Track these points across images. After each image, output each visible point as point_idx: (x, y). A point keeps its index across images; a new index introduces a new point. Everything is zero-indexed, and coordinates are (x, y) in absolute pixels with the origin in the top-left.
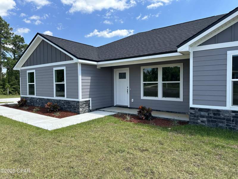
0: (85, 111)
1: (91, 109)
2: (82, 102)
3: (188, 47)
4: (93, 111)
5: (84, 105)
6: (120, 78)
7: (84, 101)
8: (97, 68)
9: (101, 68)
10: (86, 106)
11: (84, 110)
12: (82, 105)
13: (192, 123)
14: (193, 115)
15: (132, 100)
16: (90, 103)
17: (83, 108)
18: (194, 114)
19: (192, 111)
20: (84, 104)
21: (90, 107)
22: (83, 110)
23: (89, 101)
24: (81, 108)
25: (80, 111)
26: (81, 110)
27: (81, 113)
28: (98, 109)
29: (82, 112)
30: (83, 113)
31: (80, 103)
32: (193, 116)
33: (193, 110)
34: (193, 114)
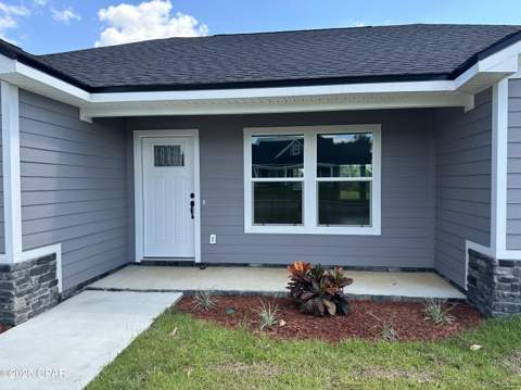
0: (40, 303)
1: (60, 291)
2: (25, 265)
3: (517, 57)
4: (70, 296)
5: (33, 278)
6: (158, 163)
7: (34, 262)
8: (82, 119)
9: (94, 119)
10: (41, 280)
11: (34, 301)
12: (24, 281)
13: (506, 309)
14: (508, 284)
15: (213, 239)
16: (55, 266)
17: (29, 292)
18: (514, 280)
19: (505, 273)
20: (34, 273)
21: (56, 282)
22: (28, 304)
23: (54, 256)
24: (20, 295)
25: (16, 308)
26: (18, 303)
27: (22, 320)
28: (87, 283)
29: (27, 314)
30: (30, 317)
31: (15, 274)
32: (507, 289)
33: (509, 269)
34: (509, 281)
